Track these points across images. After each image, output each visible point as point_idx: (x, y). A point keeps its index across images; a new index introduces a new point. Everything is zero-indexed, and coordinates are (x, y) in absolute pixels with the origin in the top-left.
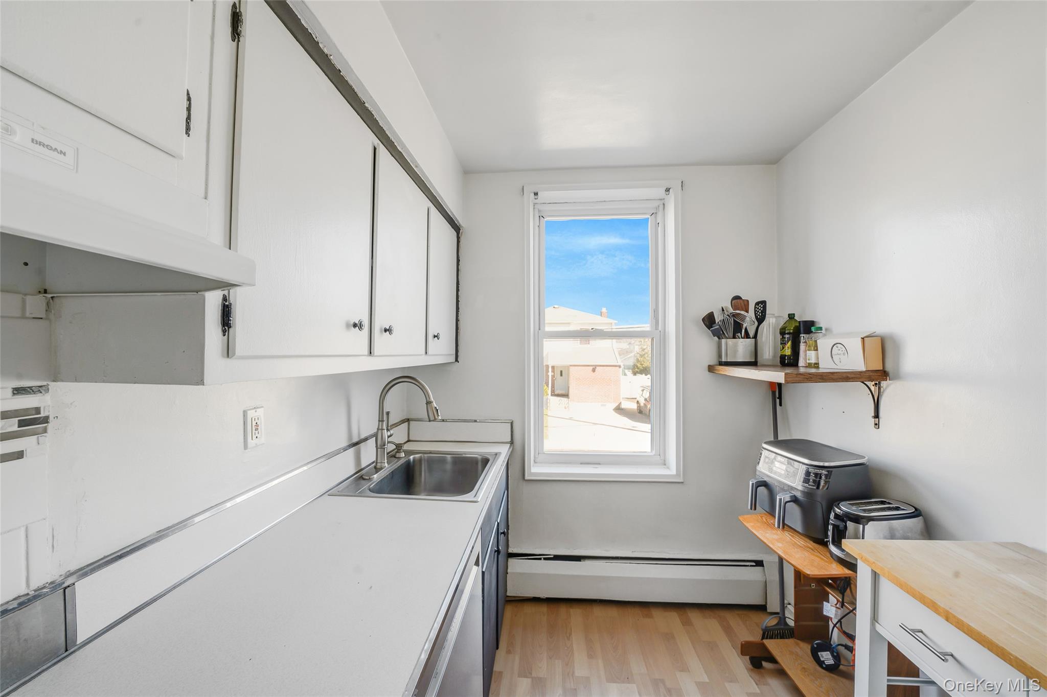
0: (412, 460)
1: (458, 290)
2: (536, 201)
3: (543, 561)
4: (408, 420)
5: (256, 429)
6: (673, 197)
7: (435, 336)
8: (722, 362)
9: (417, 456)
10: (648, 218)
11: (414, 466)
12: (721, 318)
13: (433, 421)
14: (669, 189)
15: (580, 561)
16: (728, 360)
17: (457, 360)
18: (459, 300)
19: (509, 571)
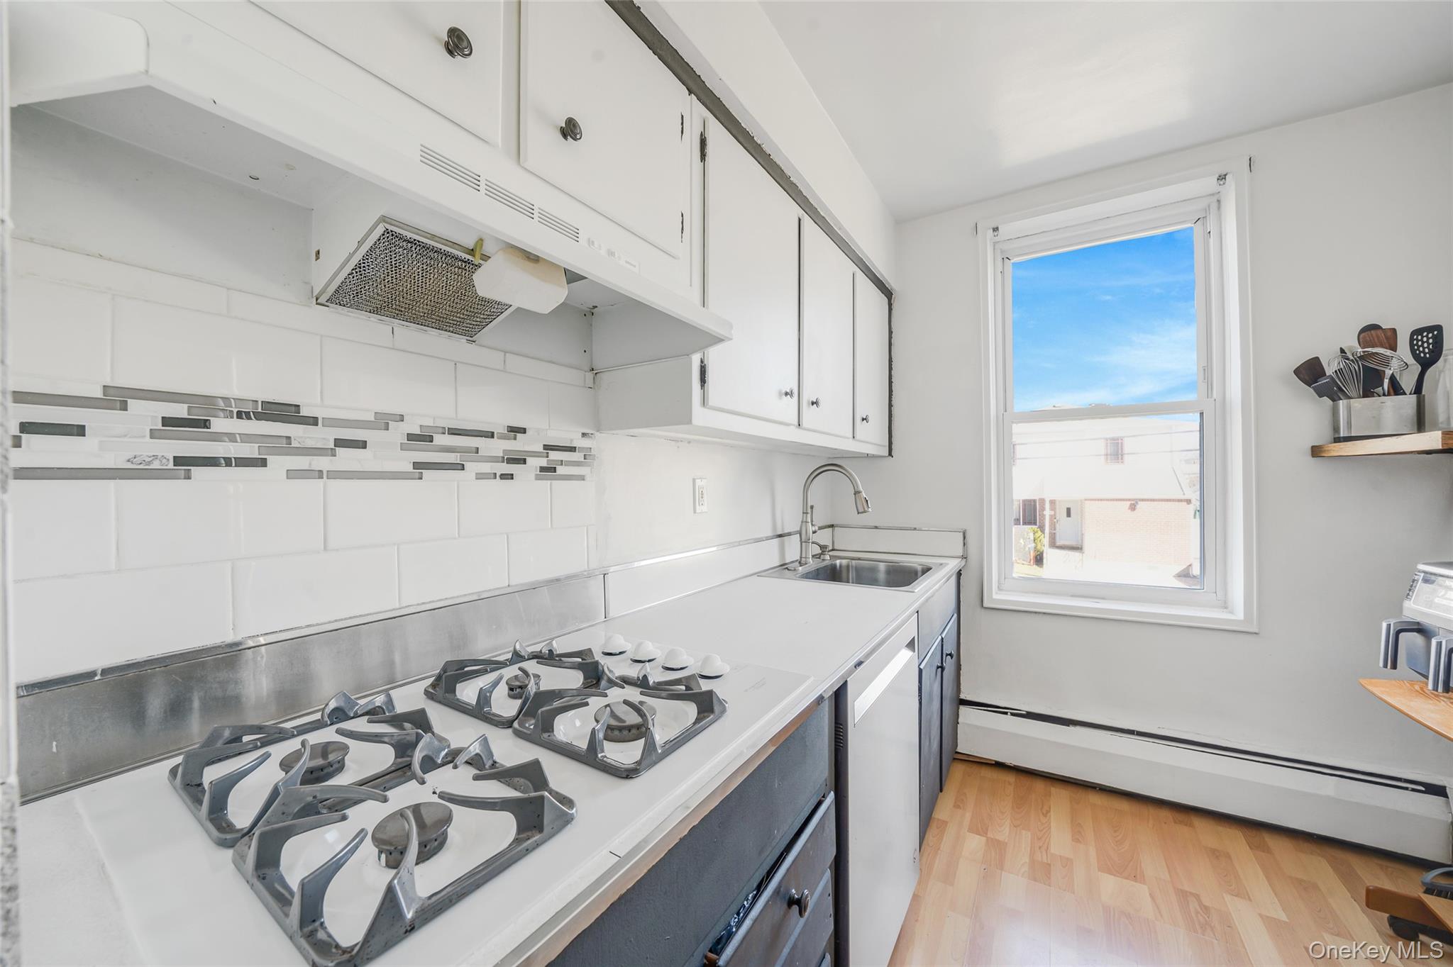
0: (838, 565)
1: (890, 369)
2: (997, 239)
3: (1009, 716)
4: (832, 526)
5: (702, 497)
6: (1233, 187)
7: (863, 419)
8: (1339, 438)
9: (844, 562)
10: (1191, 229)
11: (841, 571)
12: (1335, 367)
13: (862, 513)
14: (1225, 175)
15: (1068, 726)
16: (1352, 435)
17: (890, 454)
18: (893, 380)
19: (960, 720)
